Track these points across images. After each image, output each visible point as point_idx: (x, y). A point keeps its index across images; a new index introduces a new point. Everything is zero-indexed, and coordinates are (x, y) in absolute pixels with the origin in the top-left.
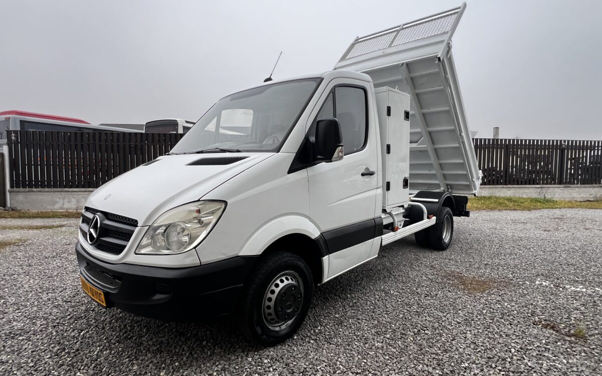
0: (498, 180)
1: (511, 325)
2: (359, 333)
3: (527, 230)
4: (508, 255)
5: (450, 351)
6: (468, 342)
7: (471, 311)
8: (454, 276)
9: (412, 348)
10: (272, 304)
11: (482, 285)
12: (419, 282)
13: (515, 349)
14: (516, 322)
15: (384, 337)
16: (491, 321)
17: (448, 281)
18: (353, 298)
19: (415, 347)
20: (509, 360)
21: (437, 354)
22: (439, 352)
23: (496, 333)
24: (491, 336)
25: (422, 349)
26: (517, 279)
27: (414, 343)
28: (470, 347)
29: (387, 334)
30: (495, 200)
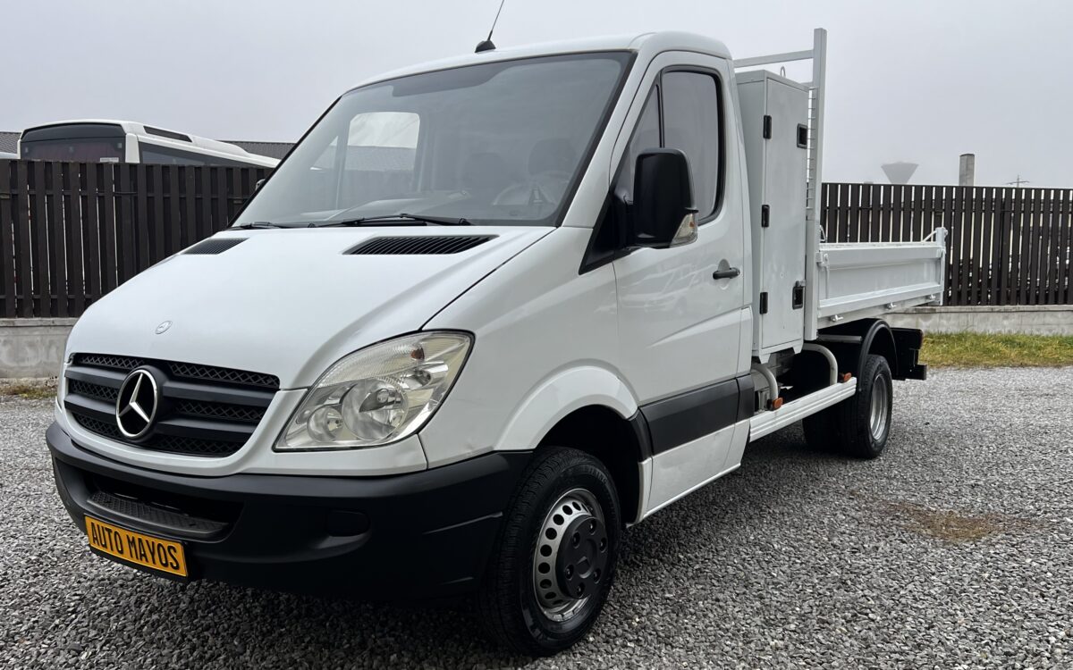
0: (979, 292)
1: (1043, 597)
2: (728, 626)
3: (1056, 410)
4: (1019, 467)
5: (928, 646)
6: (962, 629)
7: (956, 575)
8: (908, 511)
9: (848, 644)
10: (551, 560)
11: (971, 527)
12: (831, 525)
13: (1056, 637)
14: (1052, 591)
15: (784, 630)
16: (1002, 592)
17: (895, 522)
18: (690, 559)
19: (855, 643)
20: (1047, 654)
21: (901, 653)
22: (906, 648)
23: (1015, 612)
24: (1006, 618)
25: (868, 646)
26: (1045, 513)
27: (849, 637)
28: (966, 638)
29: (789, 623)
30: (975, 342)
